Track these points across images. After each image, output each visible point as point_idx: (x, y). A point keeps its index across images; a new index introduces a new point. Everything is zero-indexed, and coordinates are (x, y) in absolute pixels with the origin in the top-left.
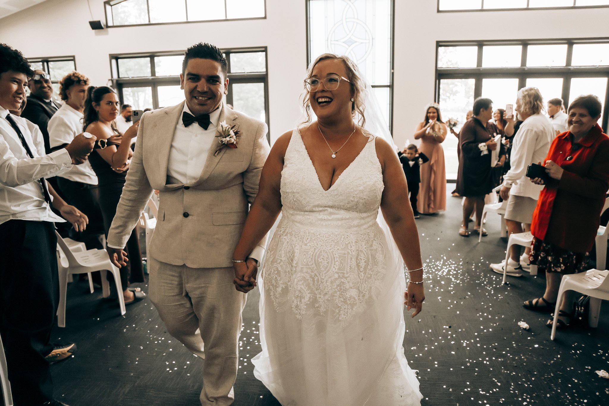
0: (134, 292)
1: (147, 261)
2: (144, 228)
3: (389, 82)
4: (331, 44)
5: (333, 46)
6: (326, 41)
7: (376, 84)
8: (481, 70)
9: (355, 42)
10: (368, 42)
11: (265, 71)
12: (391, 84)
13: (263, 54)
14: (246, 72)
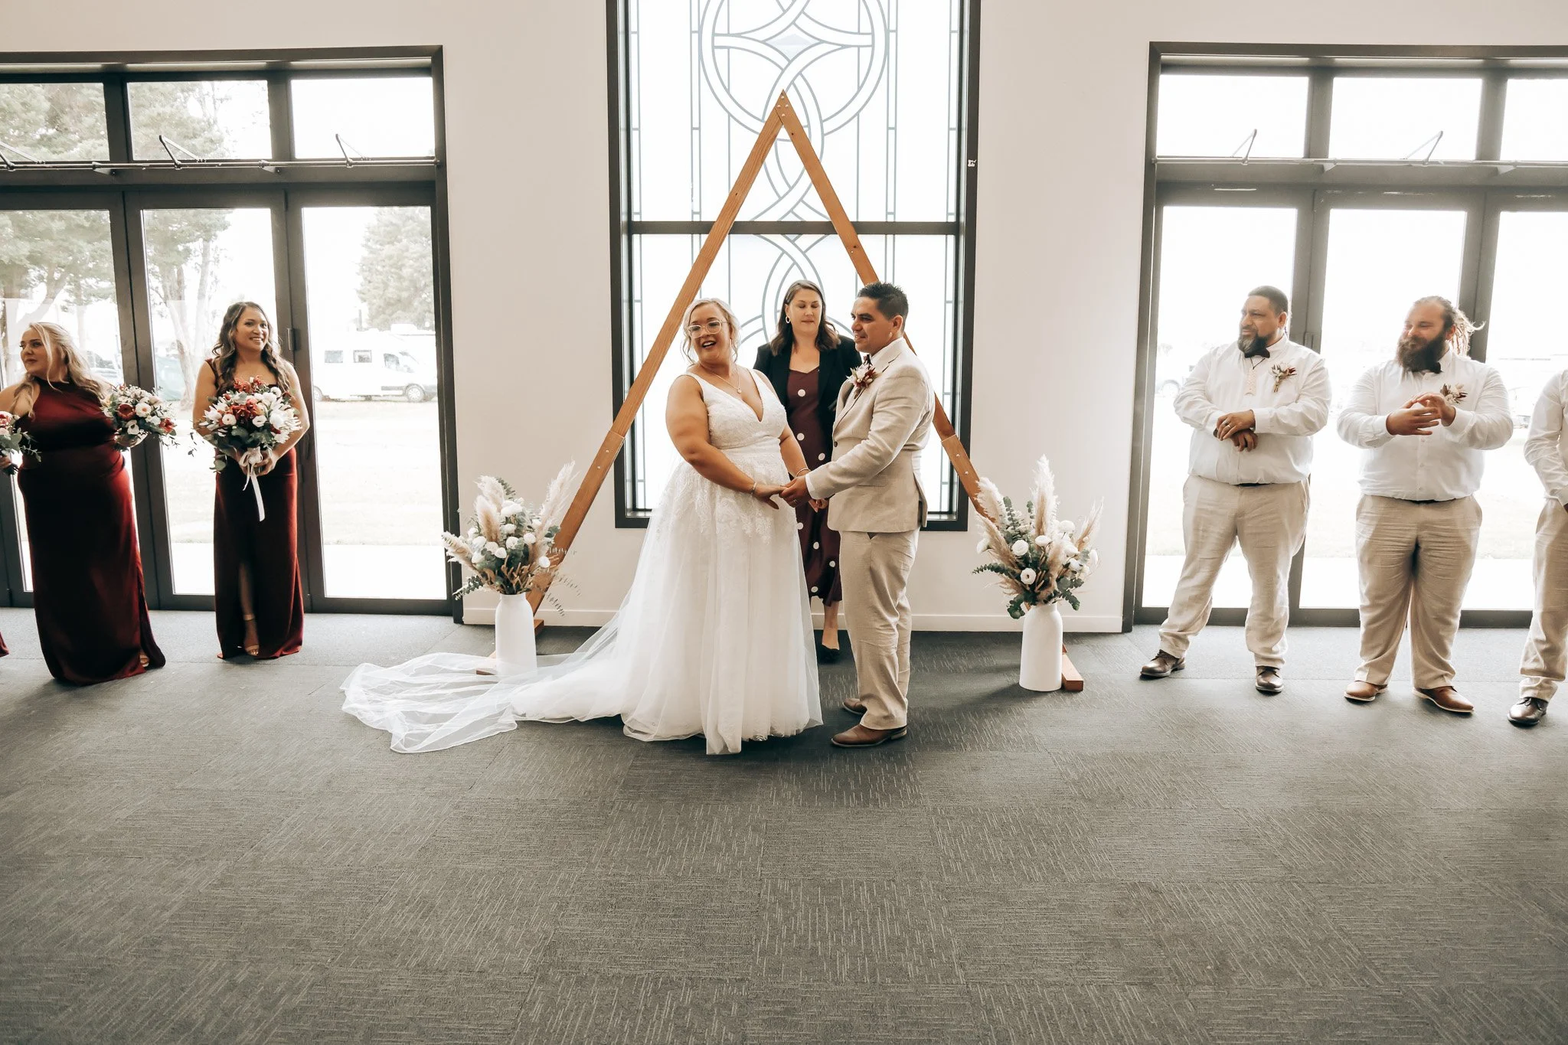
3: (953, 209)
4: (714, 47)
5: (721, 54)
6: (695, 36)
7: (901, 217)
8: (1328, 167)
9: (817, 41)
10: (870, 43)
11: (434, 155)
12: (963, 219)
13: (427, 82)
14: (348, 157)
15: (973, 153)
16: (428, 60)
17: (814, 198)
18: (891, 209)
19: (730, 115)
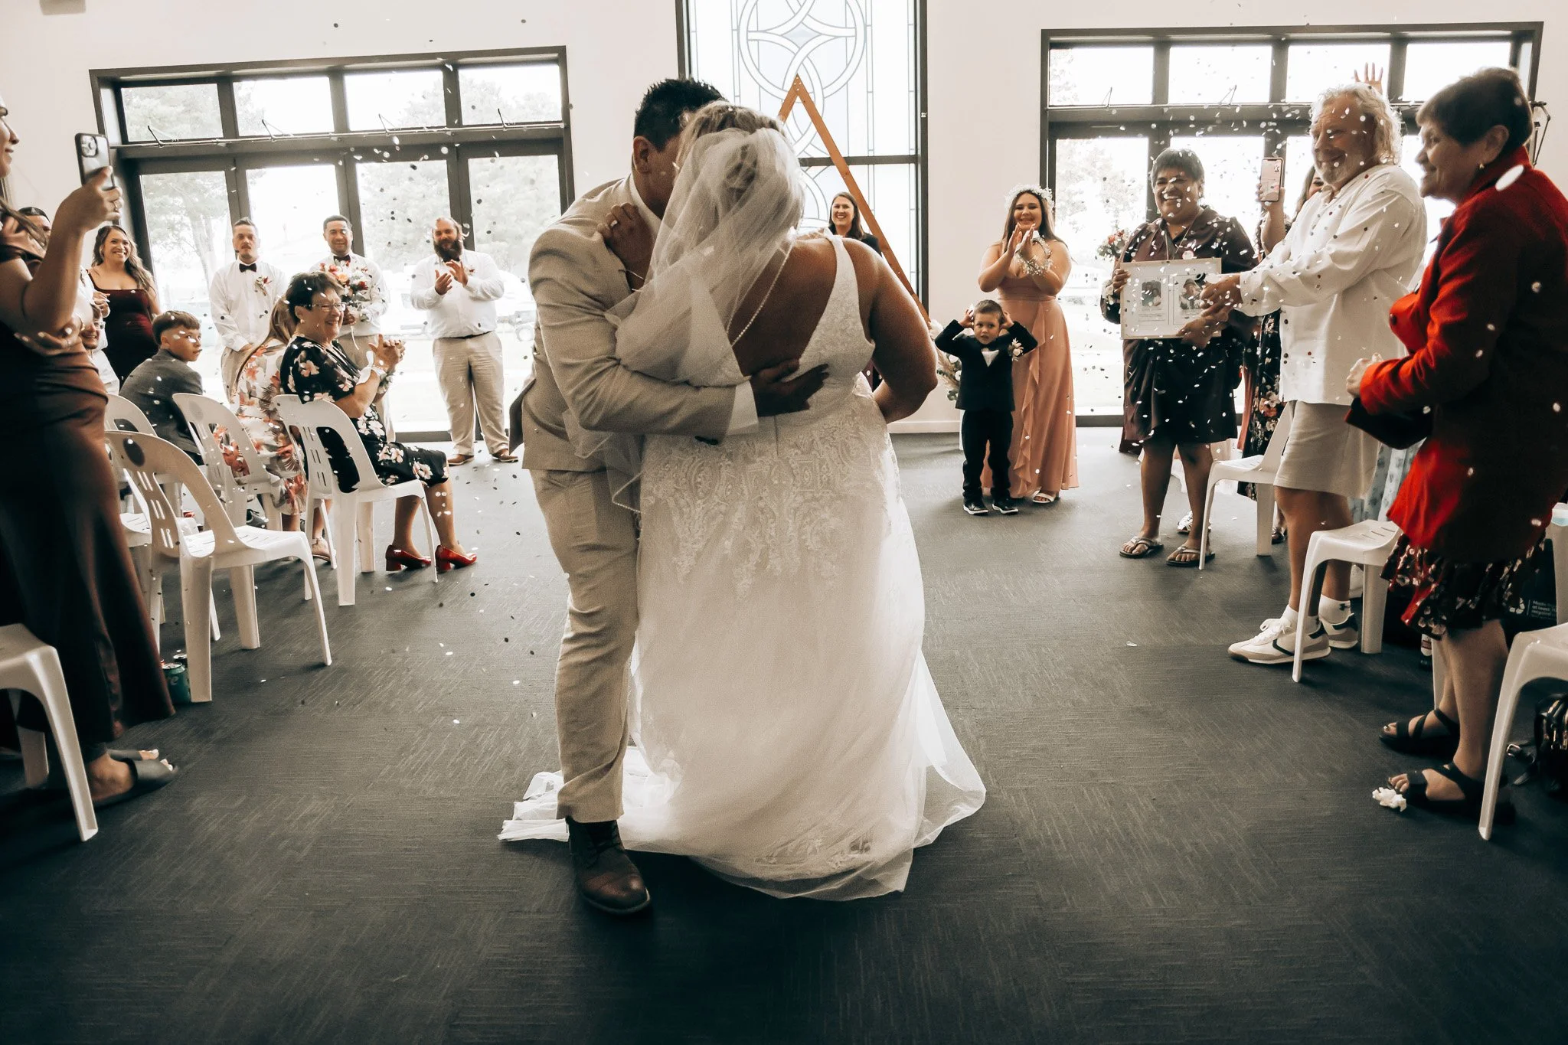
0: (130, 763)
1: (189, 662)
2: (175, 556)
3: (913, 146)
4: (748, 40)
5: (753, 45)
6: (735, 33)
7: (878, 153)
8: (1166, 110)
9: (817, 34)
10: (854, 34)
11: (560, 119)
12: (919, 153)
13: (555, 69)
14: (504, 122)
15: (924, 109)
16: (555, 55)
17: (819, 141)
18: (871, 148)
19: (760, 86)
